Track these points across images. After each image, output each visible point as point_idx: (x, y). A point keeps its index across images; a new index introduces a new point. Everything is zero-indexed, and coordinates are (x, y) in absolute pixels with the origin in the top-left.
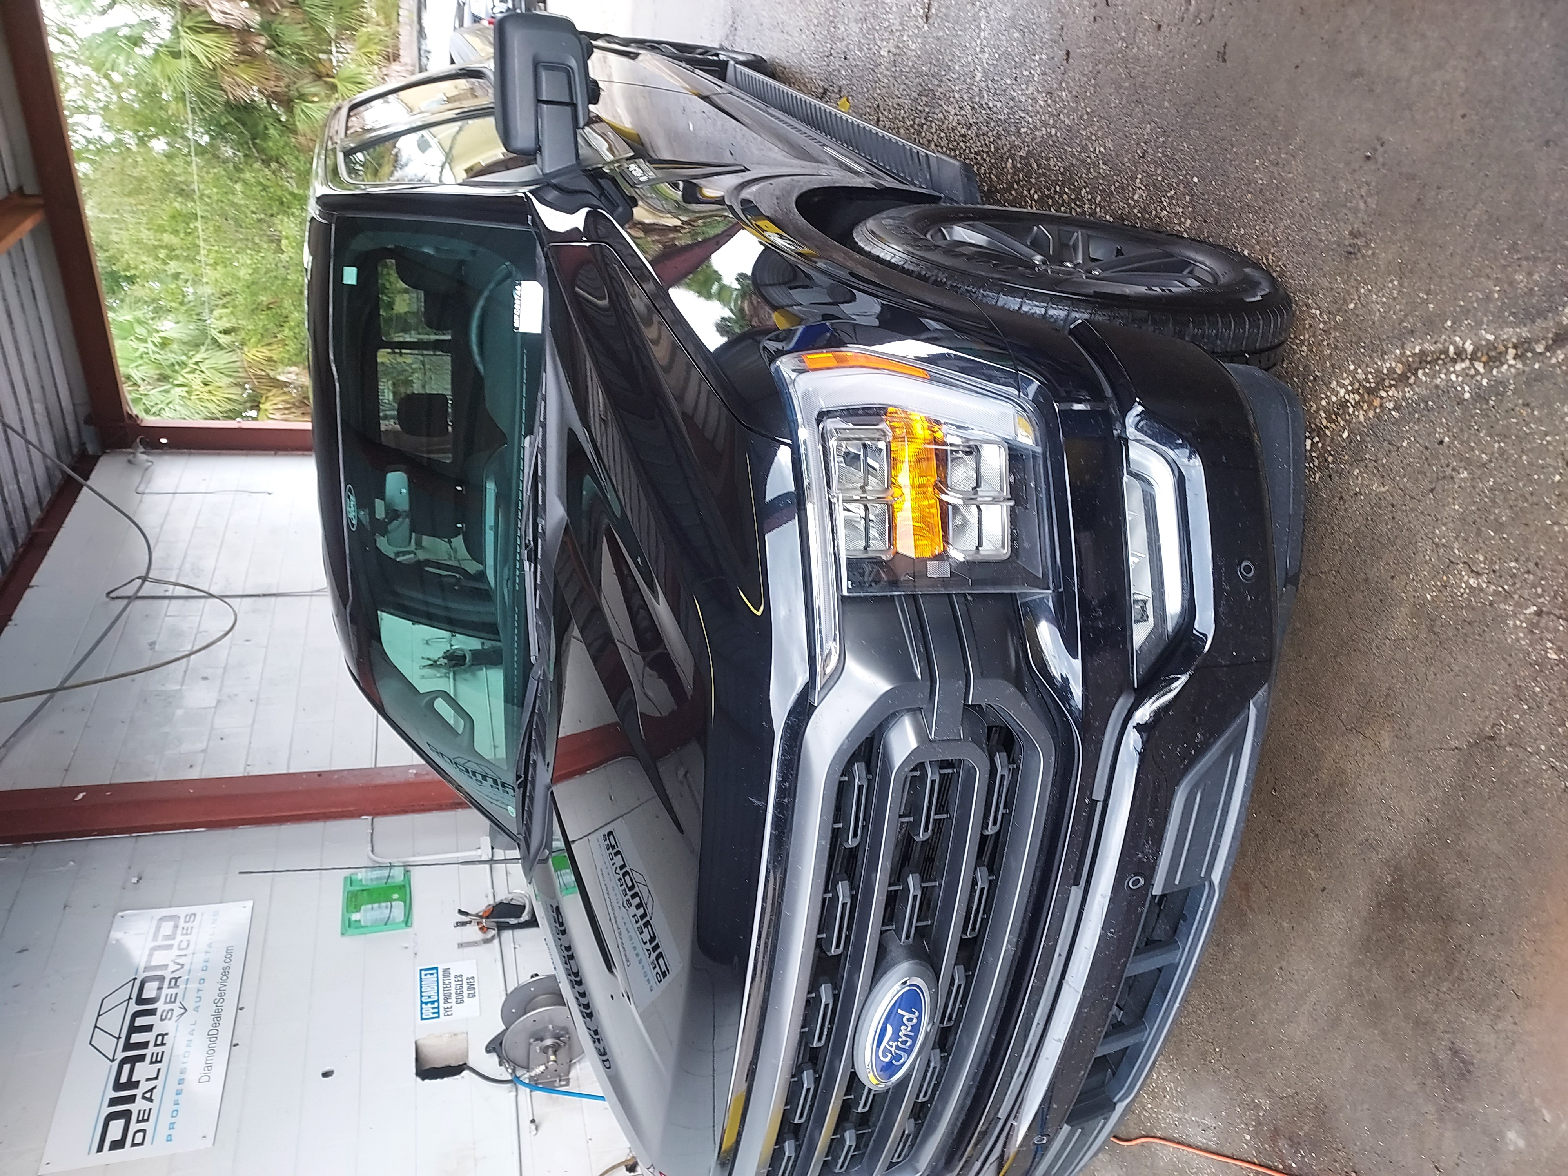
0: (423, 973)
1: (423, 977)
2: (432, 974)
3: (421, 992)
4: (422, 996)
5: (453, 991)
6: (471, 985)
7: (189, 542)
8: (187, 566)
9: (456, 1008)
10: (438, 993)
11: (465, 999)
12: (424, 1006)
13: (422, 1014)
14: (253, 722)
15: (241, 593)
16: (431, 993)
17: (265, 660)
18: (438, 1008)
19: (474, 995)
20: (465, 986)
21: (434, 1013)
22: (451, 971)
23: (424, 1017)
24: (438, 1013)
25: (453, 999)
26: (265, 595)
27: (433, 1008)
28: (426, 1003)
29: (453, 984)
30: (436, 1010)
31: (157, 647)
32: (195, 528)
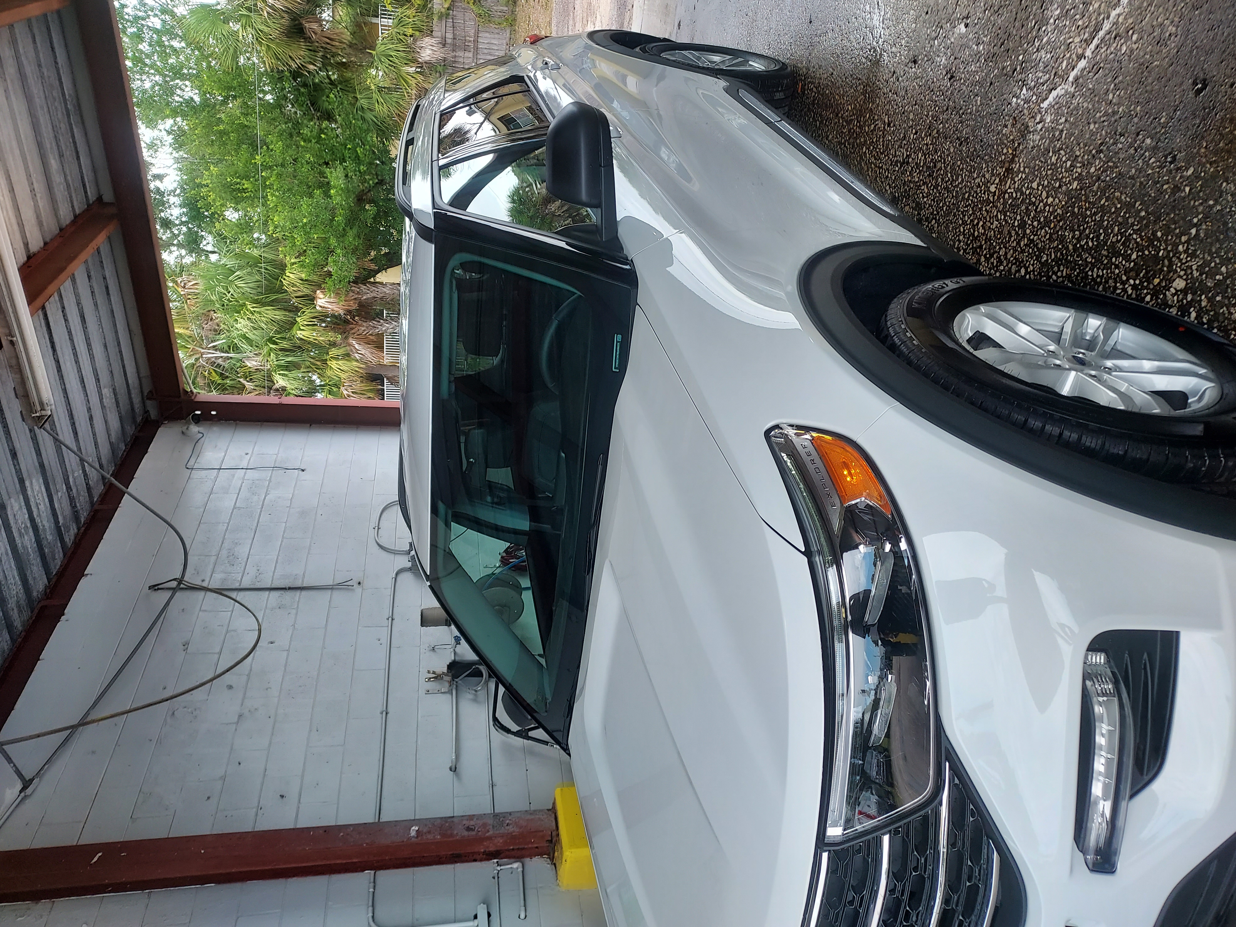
7: (228, 523)
8: (224, 553)
14: (270, 743)
15: (268, 586)
17: (286, 665)
26: (290, 588)
31: (191, 649)
32: (234, 508)
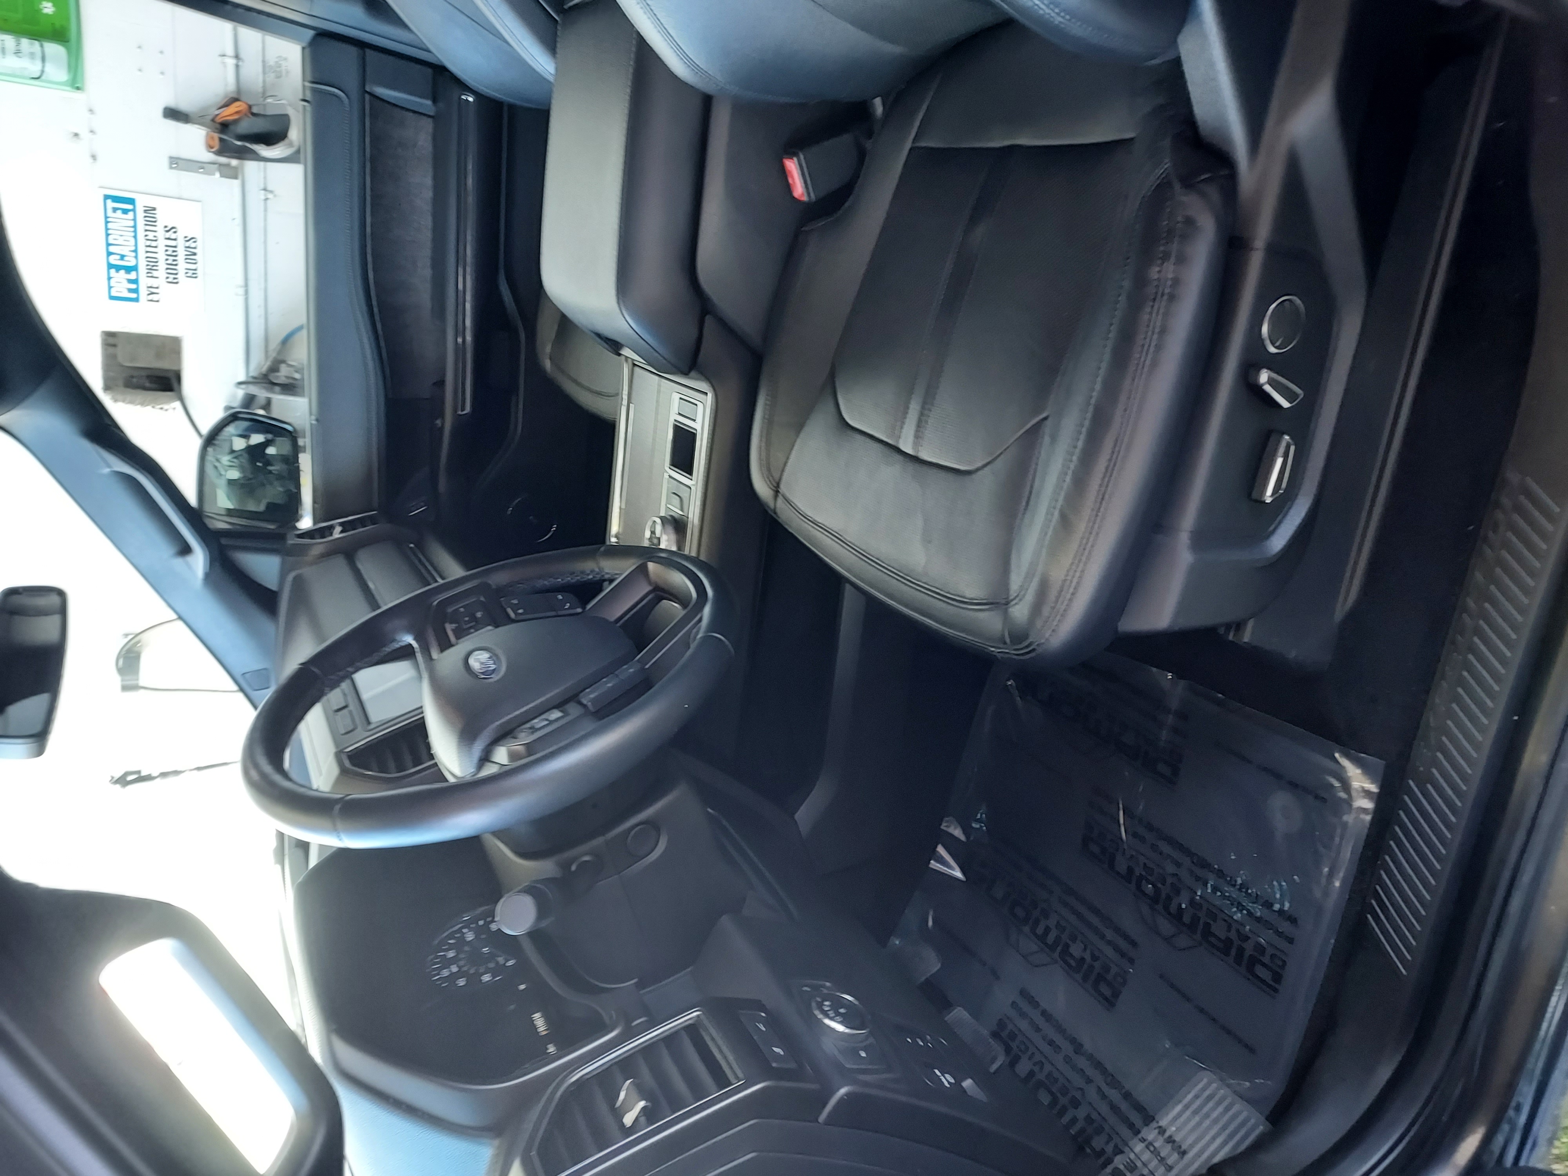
0: (110, 204)
1: (110, 213)
2: (125, 212)
3: (108, 245)
4: (109, 254)
5: (161, 256)
6: (191, 254)
9: (166, 290)
10: (135, 251)
11: (181, 276)
12: (113, 271)
13: (110, 288)
16: (125, 251)
18: (135, 281)
19: (194, 276)
20: (181, 253)
21: (130, 291)
22: (159, 214)
23: (114, 294)
24: (136, 291)
25: (161, 271)
27: (130, 281)
28: (118, 268)
29: (162, 243)
30: (134, 286)
